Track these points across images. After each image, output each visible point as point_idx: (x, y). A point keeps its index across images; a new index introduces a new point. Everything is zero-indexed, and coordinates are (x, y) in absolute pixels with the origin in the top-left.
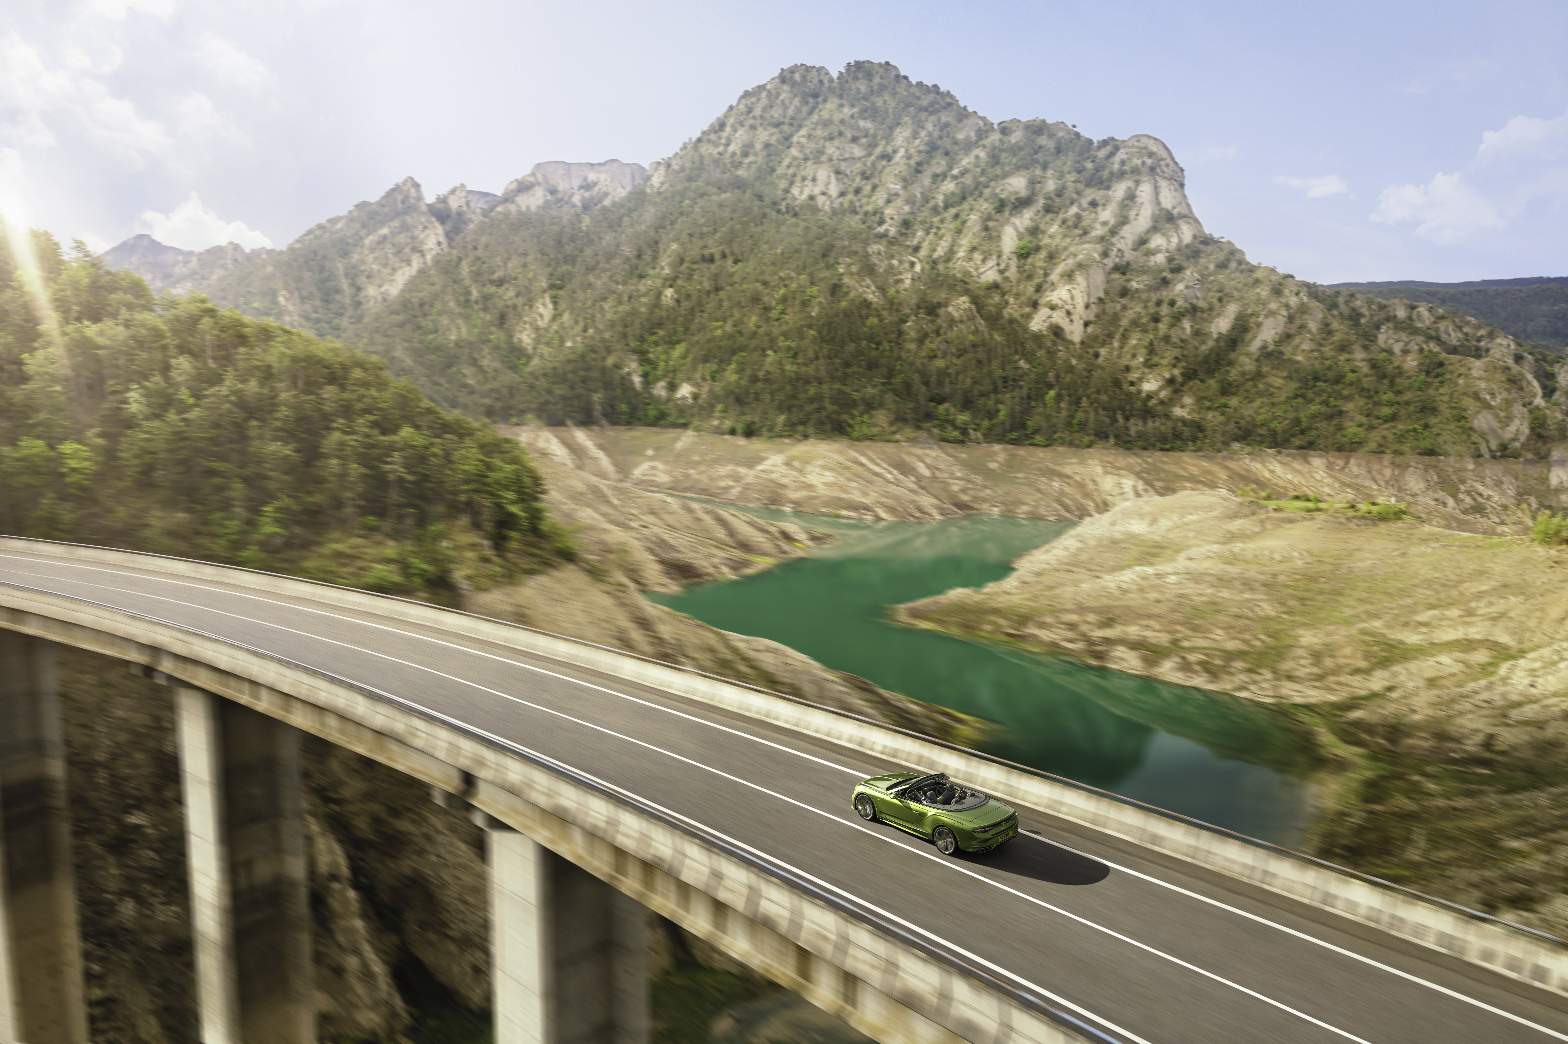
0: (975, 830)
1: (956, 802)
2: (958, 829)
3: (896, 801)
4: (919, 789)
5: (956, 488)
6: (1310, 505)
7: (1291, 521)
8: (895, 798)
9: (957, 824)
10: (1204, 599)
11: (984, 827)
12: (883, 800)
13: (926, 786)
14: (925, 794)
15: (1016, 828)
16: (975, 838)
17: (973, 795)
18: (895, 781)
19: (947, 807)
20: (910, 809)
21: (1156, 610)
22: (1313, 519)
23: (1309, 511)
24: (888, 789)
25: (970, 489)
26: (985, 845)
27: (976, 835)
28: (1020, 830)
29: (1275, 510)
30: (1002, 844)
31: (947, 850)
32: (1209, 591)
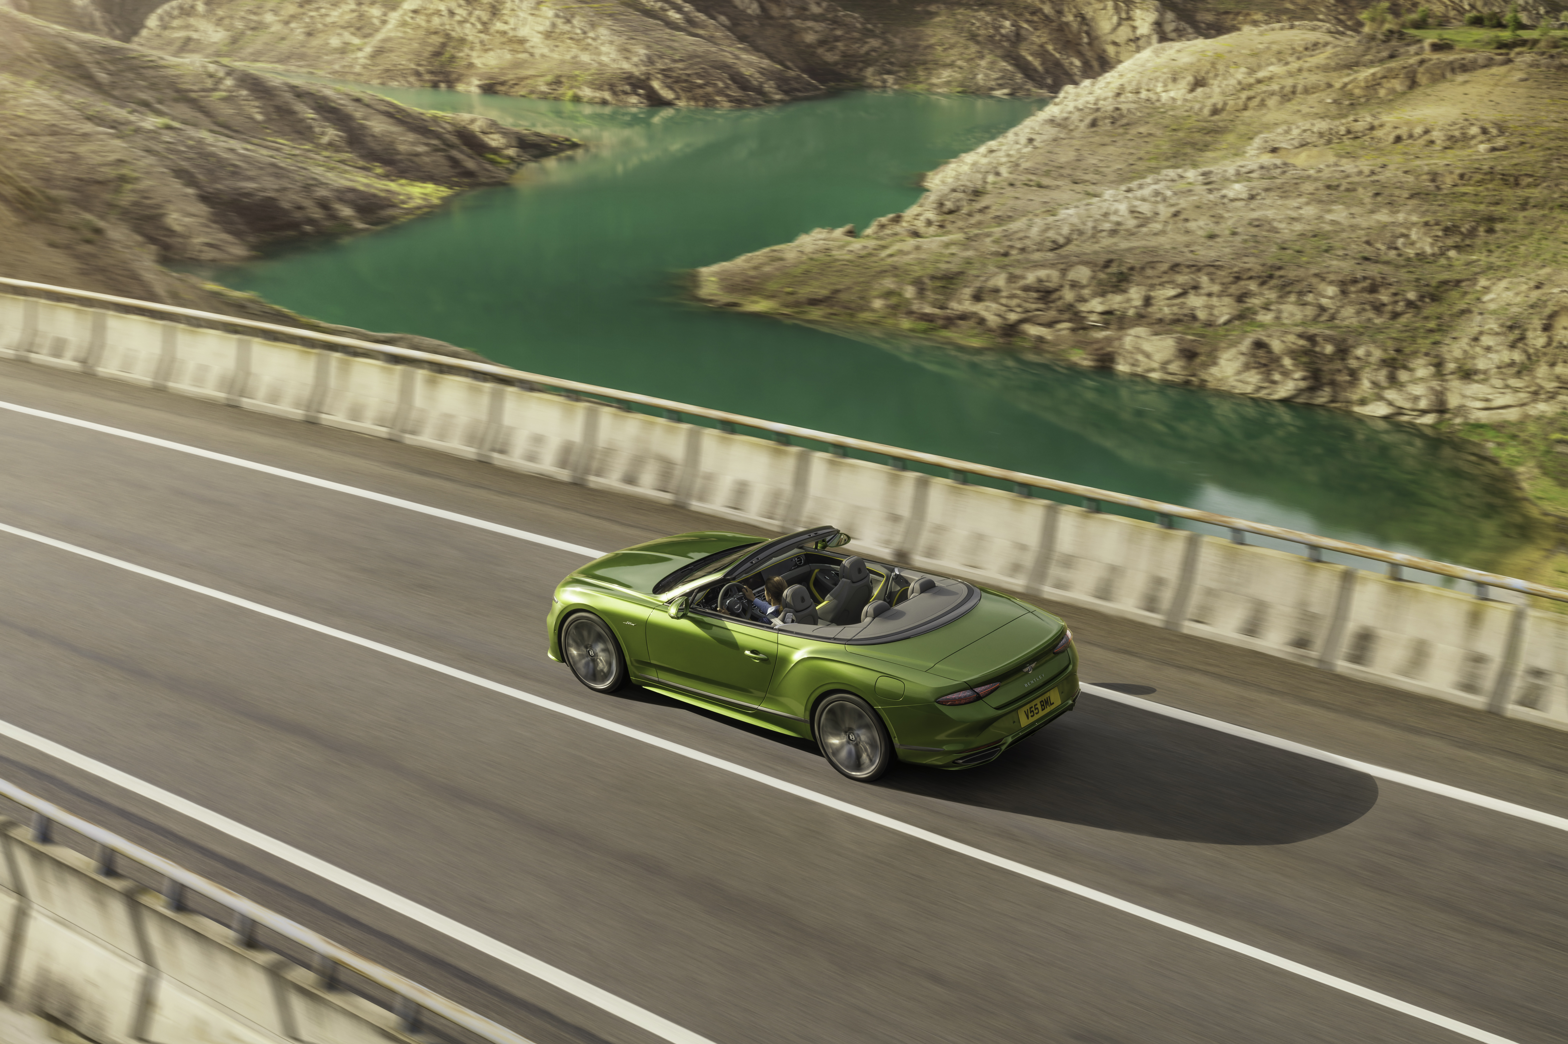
0: (942, 698)
1: (878, 613)
2: (889, 697)
3: (686, 625)
4: (758, 581)
5: (810, 38)
6: (1506, 35)
7: (1465, 68)
8: (682, 614)
9: (884, 683)
10: (1298, 227)
11: (970, 686)
12: (645, 626)
13: (778, 569)
14: (777, 595)
15: (1072, 681)
16: (945, 722)
17: (928, 587)
18: (679, 562)
19: (850, 631)
20: (732, 645)
21: (1206, 253)
22: (1509, 61)
23: (1502, 45)
24: (660, 588)
25: (837, 39)
26: (980, 740)
27: (946, 710)
28: (1084, 687)
29: (1437, 47)
30: (1033, 731)
31: (858, 766)
32: (1310, 211)
